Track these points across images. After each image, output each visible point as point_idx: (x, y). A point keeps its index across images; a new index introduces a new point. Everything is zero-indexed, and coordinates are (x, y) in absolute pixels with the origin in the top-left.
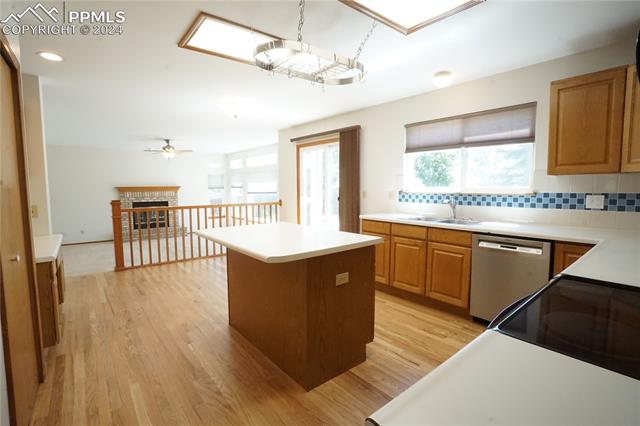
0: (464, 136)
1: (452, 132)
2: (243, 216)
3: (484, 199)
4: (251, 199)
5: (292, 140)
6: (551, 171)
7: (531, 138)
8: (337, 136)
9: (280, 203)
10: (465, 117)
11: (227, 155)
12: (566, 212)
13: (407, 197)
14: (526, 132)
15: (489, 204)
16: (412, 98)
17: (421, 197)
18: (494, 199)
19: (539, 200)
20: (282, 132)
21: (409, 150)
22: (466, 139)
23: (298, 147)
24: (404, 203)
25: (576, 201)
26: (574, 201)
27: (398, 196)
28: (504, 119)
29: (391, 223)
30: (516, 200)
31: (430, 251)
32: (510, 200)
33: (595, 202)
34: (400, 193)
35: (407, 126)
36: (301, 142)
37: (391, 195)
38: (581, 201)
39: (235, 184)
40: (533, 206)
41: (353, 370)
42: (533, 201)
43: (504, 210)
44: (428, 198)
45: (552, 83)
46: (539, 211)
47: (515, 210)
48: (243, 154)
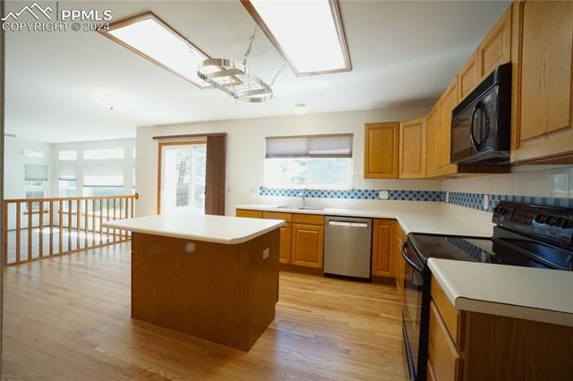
0: (309, 149)
1: (301, 146)
2: (74, 210)
3: (322, 193)
4: (87, 193)
5: (154, 138)
6: (366, 177)
7: (350, 155)
8: (205, 139)
9: (137, 196)
10: (310, 137)
11: (53, 145)
12: (370, 201)
13: (266, 191)
14: (347, 151)
15: (326, 197)
16: (271, 117)
17: (277, 192)
18: (329, 193)
19: (356, 194)
20: (142, 129)
21: (267, 156)
22: (311, 152)
23: (160, 145)
24: (264, 196)
25: (374, 194)
26: (373, 195)
27: (259, 191)
28: (335, 142)
29: (263, 211)
30: (342, 194)
31: (294, 230)
32: (339, 194)
33: (384, 195)
34: (261, 188)
35: (267, 138)
36: (164, 141)
37: (252, 191)
38: (377, 195)
39: (62, 177)
40: (352, 197)
41: (270, 327)
42: (352, 194)
43: (335, 200)
44: (283, 192)
45: (366, 125)
46: (356, 200)
47: (342, 200)
48: (80, 146)
